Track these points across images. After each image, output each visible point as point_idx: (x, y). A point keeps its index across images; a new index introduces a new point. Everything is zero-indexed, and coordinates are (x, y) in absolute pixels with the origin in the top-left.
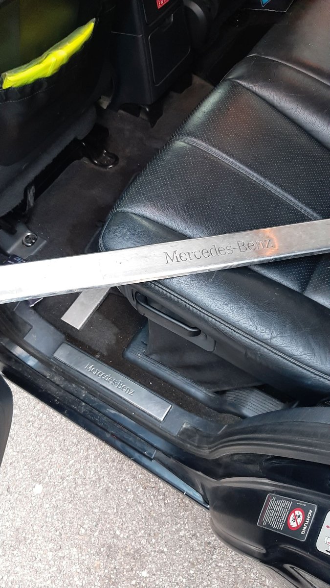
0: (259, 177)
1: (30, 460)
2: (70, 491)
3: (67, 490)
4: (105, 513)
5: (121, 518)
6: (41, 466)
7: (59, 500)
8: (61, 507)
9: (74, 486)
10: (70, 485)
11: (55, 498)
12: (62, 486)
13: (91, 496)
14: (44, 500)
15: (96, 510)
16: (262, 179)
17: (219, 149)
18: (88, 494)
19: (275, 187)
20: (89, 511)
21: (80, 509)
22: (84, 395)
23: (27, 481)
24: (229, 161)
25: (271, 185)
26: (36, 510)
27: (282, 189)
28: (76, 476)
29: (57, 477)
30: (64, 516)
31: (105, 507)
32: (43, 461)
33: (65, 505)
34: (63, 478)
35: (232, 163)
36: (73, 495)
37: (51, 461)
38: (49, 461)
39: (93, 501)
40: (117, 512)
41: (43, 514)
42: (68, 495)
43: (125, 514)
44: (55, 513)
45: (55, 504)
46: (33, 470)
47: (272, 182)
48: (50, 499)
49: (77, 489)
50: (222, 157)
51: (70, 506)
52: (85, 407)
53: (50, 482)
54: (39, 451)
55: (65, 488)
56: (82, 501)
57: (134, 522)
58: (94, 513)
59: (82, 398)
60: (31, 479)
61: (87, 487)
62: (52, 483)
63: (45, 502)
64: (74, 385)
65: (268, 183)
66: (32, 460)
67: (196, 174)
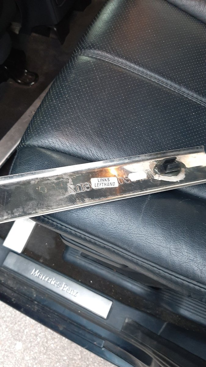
0: (173, 84)
1: (10, 323)
2: (43, 345)
3: (41, 344)
4: (72, 359)
5: (85, 362)
6: (18, 328)
7: (36, 353)
8: (38, 358)
9: (46, 340)
10: (42, 340)
11: (33, 351)
12: (36, 342)
13: (60, 347)
14: (24, 354)
15: (65, 358)
16: (176, 86)
17: (127, 59)
18: (57, 346)
19: (191, 93)
20: (60, 359)
21: (53, 358)
22: (35, 296)
23: (10, 340)
24: (139, 71)
25: (187, 91)
26: (20, 363)
28: (46, 333)
29: (32, 335)
30: (41, 364)
31: (71, 354)
32: (20, 323)
33: (41, 356)
34: (36, 335)
35: (143, 72)
36: (46, 348)
37: (25, 323)
39: (62, 351)
40: (82, 357)
41: (26, 365)
42: (42, 348)
43: (88, 359)
44: (34, 364)
45: (33, 356)
46: (13, 332)
48: (29, 353)
49: (48, 342)
50: (130, 67)
51: (45, 356)
52: (37, 305)
53: (27, 339)
55: (39, 343)
56: (53, 352)
57: (96, 364)
58: (64, 360)
59: (33, 298)
60: (12, 339)
61: (56, 340)
62: (29, 340)
63: (25, 356)
64: (25, 288)
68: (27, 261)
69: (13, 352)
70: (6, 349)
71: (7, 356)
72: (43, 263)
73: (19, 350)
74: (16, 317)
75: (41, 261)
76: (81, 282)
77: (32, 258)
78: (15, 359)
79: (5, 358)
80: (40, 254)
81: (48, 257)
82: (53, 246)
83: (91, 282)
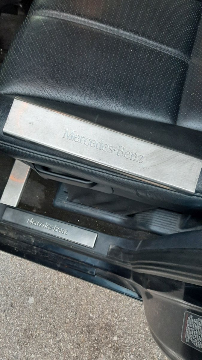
0: (112, 28)
1: (21, 282)
2: (53, 296)
3: (50, 296)
4: (80, 305)
5: (91, 305)
6: (29, 285)
7: (47, 304)
8: (49, 308)
9: (54, 292)
10: (51, 292)
11: (44, 303)
12: (46, 294)
13: (67, 296)
14: (37, 306)
15: (73, 304)
16: (115, 29)
18: (65, 295)
19: (128, 34)
20: (68, 306)
21: (62, 306)
22: (33, 241)
23: (23, 297)
25: (125, 33)
26: (34, 315)
27: (135, 34)
28: (54, 285)
29: (42, 289)
30: (53, 313)
31: (78, 301)
32: (30, 281)
33: (52, 306)
34: (45, 289)
35: (85, 22)
36: (55, 298)
37: (35, 280)
38: (33, 280)
39: (69, 299)
40: (87, 302)
41: (39, 316)
42: (52, 299)
43: (93, 302)
44: (47, 313)
45: (45, 307)
46: (25, 289)
47: (125, 30)
48: (41, 305)
49: (57, 293)
51: (55, 306)
52: (36, 249)
53: (38, 293)
54: (25, 275)
55: (49, 295)
56: (62, 301)
57: (100, 306)
58: (73, 307)
59: (32, 244)
60: (25, 295)
61: (63, 290)
62: (39, 294)
63: (38, 308)
64: (24, 236)
65: (122, 32)
66: (22, 282)
67: (54, 41)
68: (22, 213)
69: (27, 306)
70: (20, 305)
71: (22, 311)
72: (36, 212)
73: (32, 304)
74: (26, 276)
75: (35, 211)
76: (70, 223)
77: (27, 210)
78: (29, 312)
79: (21, 312)
80: (33, 205)
81: (40, 207)
82: (43, 197)
83: (79, 221)
